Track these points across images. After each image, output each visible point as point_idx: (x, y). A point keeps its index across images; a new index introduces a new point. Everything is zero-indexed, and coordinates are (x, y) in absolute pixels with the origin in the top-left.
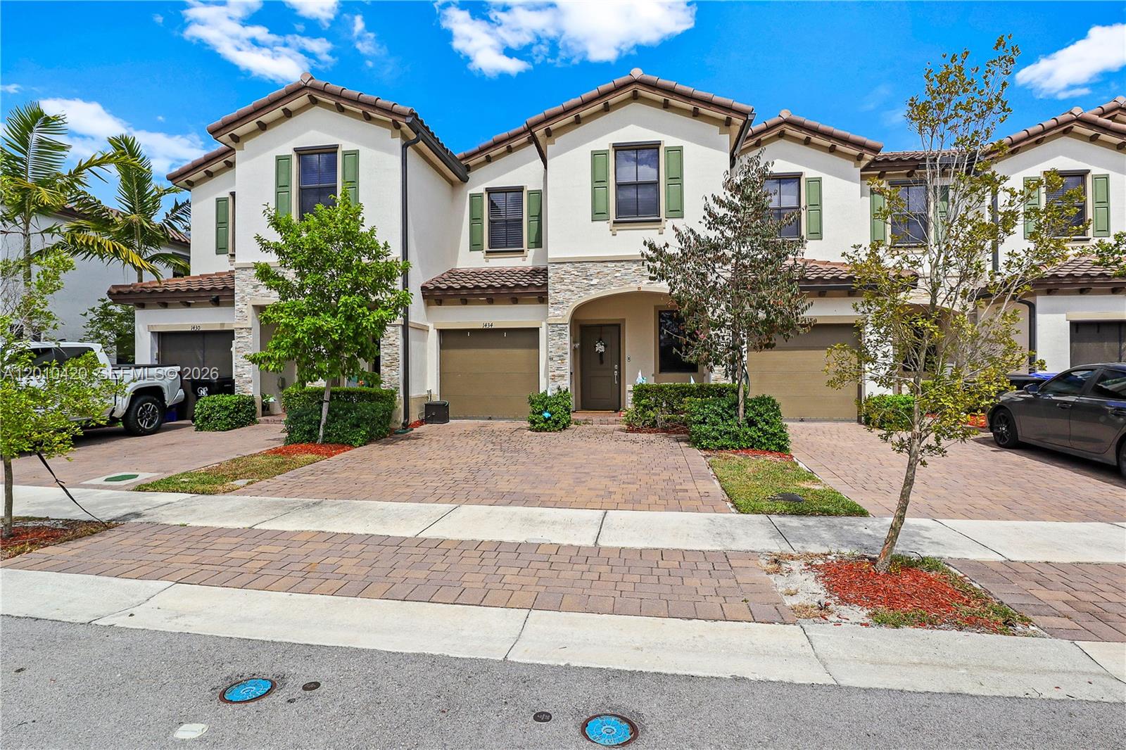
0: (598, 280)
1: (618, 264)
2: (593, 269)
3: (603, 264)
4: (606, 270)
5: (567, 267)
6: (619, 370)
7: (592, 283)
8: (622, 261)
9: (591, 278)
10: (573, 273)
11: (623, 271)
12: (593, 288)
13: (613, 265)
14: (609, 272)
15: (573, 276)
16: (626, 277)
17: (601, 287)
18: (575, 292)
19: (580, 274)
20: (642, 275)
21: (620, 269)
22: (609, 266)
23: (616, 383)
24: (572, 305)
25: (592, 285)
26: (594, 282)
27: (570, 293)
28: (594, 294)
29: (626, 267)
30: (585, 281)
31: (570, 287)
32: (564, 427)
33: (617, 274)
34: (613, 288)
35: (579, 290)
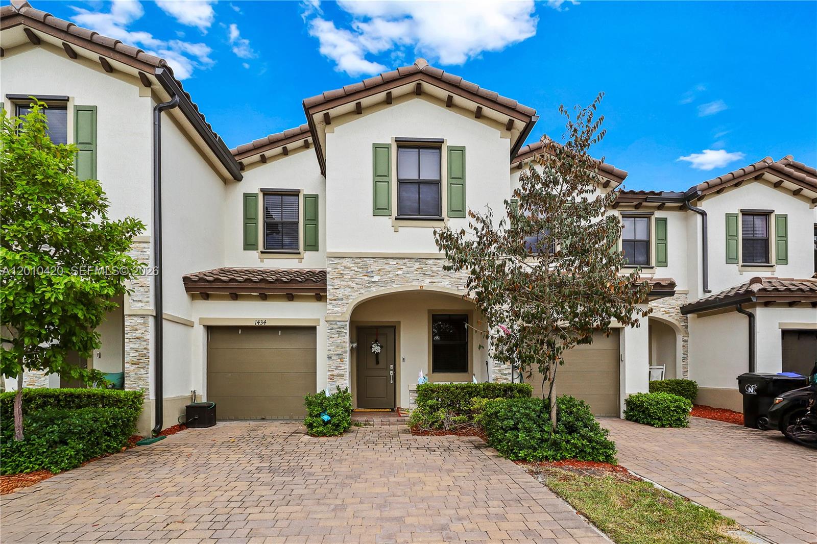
0: (379, 277)
1: (401, 262)
2: (374, 266)
3: (385, 261)
4: (387, 267)
5: (347, 262)
6: (395, 370)
7: (373, 280)
8: (404, 258)
9: (372, 275)
10: (353, 268)
11: (405, 269)
12: (374, 285)
13: (395, 262)
14: (390, 269)
15: (353, 272)
16: (408, 275)
17: (382, 285)
18: (356, 289)
19: (360, 270)
20: (424, 274)
21: (402, 267)
22: (391, 263)
23: (392, 382)
24: (352, 303)
25: (374, 282)
26: (376, 279)
27: (350, 290)
28: (375, 291)
29: (408, 265)
30: (366, 278)
31: (350, 283)
32: (346, 430)
33: (400, 272)
34: (395, 286)
35: (360, 286)
